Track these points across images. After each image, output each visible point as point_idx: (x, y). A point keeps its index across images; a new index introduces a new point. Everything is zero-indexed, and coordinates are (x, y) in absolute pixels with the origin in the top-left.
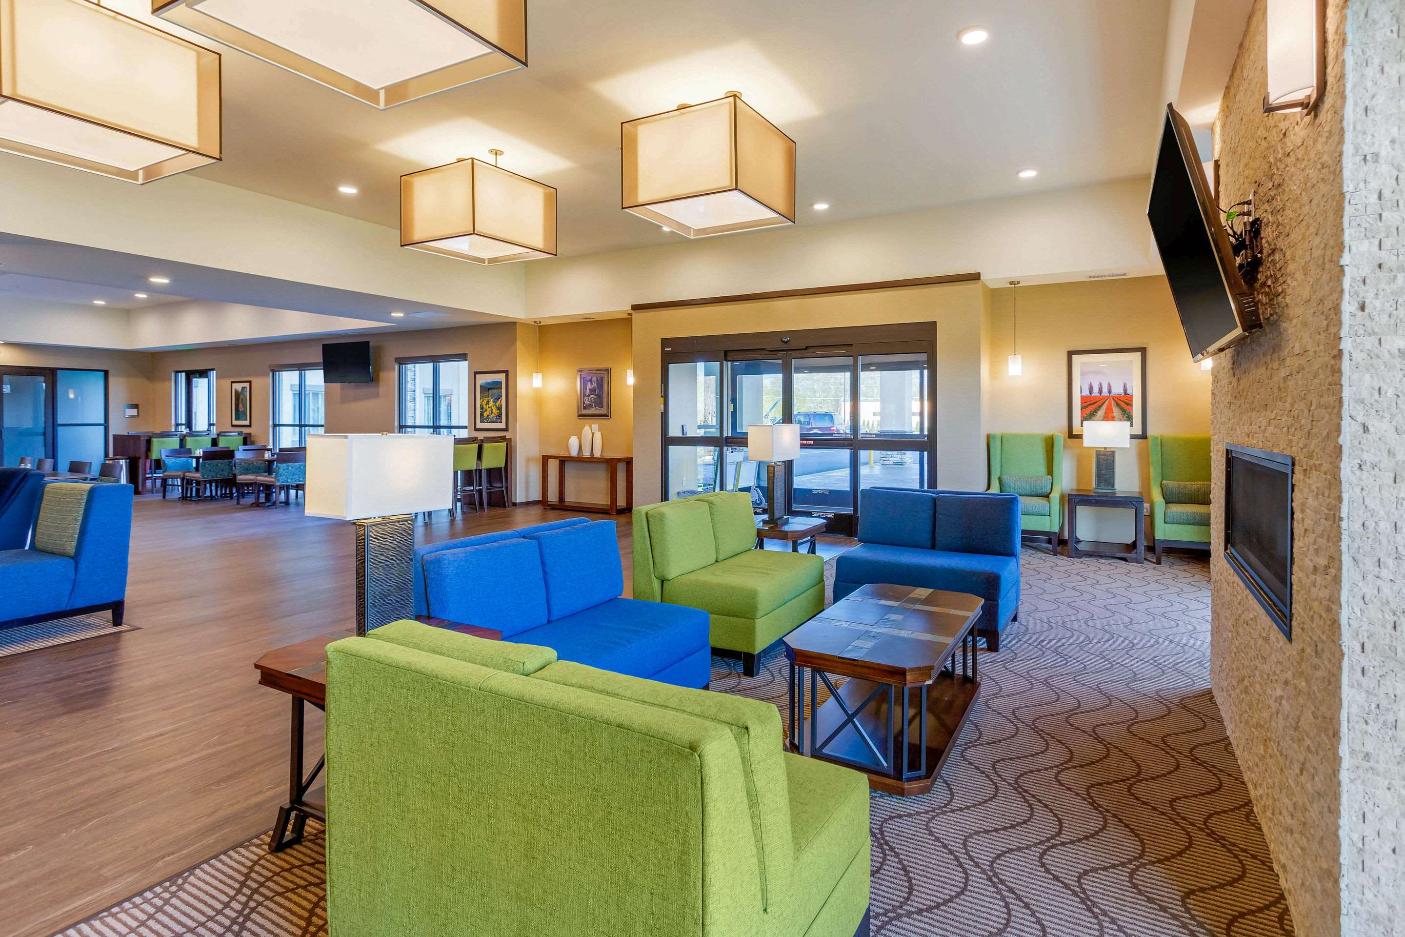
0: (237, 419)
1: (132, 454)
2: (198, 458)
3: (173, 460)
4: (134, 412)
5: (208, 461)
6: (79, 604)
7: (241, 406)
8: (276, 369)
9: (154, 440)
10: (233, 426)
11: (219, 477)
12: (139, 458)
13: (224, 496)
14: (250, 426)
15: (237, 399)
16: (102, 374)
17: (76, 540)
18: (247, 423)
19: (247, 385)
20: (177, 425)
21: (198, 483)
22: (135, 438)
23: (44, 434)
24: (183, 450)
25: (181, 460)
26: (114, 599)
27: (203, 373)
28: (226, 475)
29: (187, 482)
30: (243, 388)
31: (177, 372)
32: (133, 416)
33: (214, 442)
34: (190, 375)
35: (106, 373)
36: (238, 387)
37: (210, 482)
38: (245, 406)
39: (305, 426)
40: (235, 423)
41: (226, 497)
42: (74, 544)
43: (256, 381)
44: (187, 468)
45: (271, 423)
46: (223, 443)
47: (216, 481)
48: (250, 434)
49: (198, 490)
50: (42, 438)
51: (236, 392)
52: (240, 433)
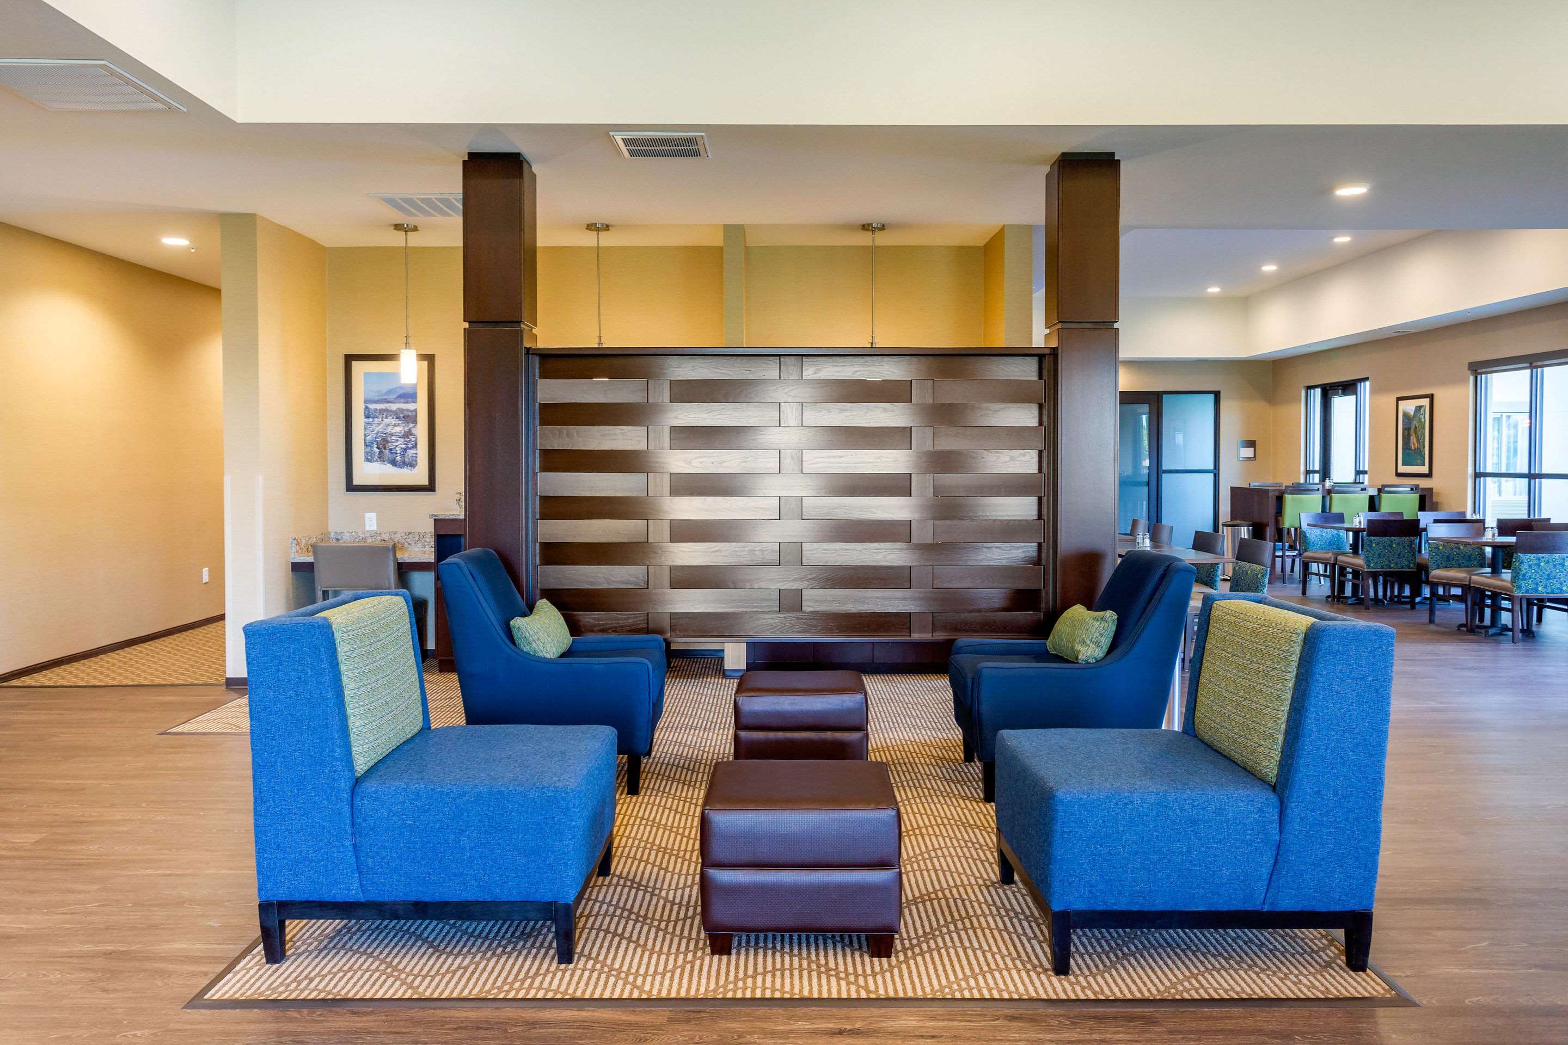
0: (1405, 463)
1: (1257, 519)
2: (1356, 532)
3: (1317, 531)
4: (1249, 452)
5: (1377, 539)
6: (1287, 903)
7: (1413, 439)
8: (1479, 369)
9: (1288, 498)
10: (1399, 475)
11: (1393, 567)
12: (1267, 525)
13: (1397, 601)
14: (1429, 475)
15: (1407, 430)
16: (1212, 396)
17: (1279, 747)
18: (1424, 469)
19: (1425, 402)
20: (1308, 472)
21: (1356, 574)
22: (1260, 493)
23: (1148, 484)
24: (1328, 517)
25: (1328, 533)
26: (1353, 905)
27: (1348, 387)
28: (1402, 565)
29: (1337, 572)
30: (1419, 408)
31: (1309, 388)
32: (1249, 459)
33: (1373, 505)
34: (1328, 391)
35: (1217, 395)
36: (1409, 407)
37: (1375, 576)
38: (1420, 440)
39: (1541, 476)
40: (1402, 469)
41: (1400, 602)
42: (1276, 755)
43: (1441, 396)
44: (1335, 545)
45: (1470, 470)
46: (1388, 506)
47: (1387, 575)
48: (1430, 490)
49: (1355, 587)
50: (1146, 489)
51: (1406, 415)
52: (1414, 489)
